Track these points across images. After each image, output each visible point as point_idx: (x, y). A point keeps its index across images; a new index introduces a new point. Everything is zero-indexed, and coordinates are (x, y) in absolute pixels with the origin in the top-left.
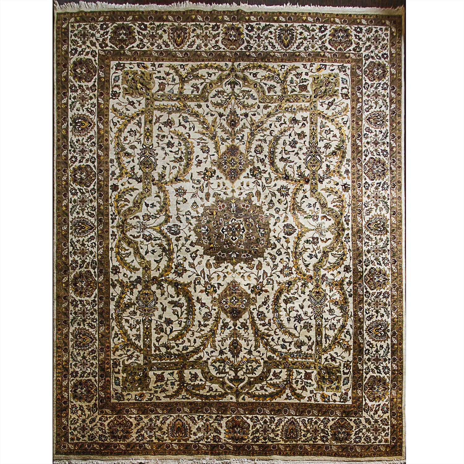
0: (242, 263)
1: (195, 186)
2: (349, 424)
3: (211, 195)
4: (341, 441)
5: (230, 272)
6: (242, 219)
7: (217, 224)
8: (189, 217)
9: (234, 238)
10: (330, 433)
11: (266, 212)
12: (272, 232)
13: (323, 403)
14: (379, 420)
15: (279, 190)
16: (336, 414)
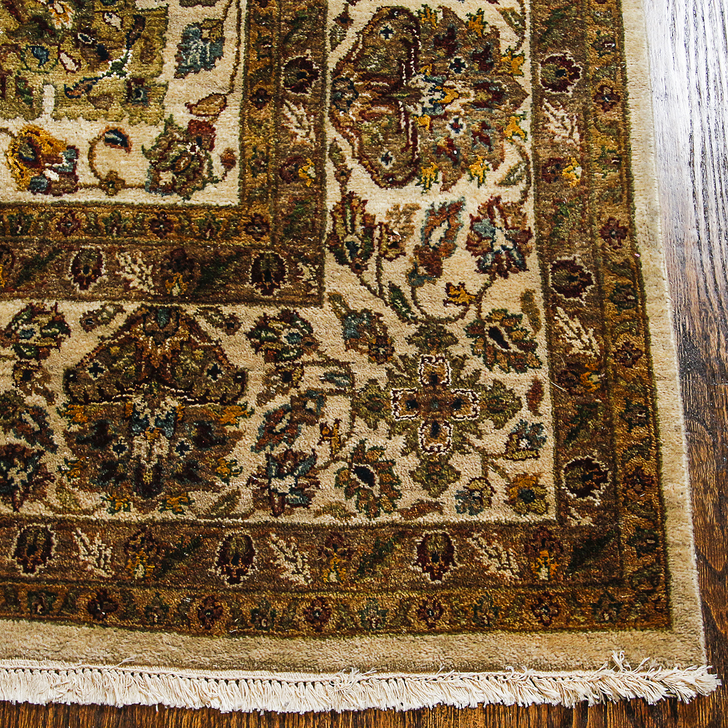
2: (215, 353)
4: (148, 491)
10: (58, 425)
13: (27, 197)
14: (456, 329)
16: (115, 280)
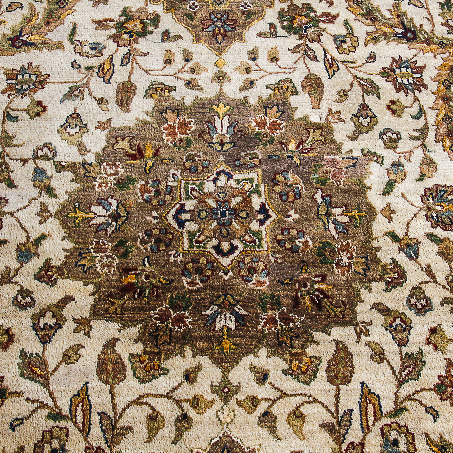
0: (263, 352)
1: (84, 62)
3: (141, 91)
5: (209, 396)
6: (255, 175)
7: (158, 192)
8: (48, 166)
9: (225, 246)
11: (347, 145)
12: (379, 217)
15: (386, 73)
